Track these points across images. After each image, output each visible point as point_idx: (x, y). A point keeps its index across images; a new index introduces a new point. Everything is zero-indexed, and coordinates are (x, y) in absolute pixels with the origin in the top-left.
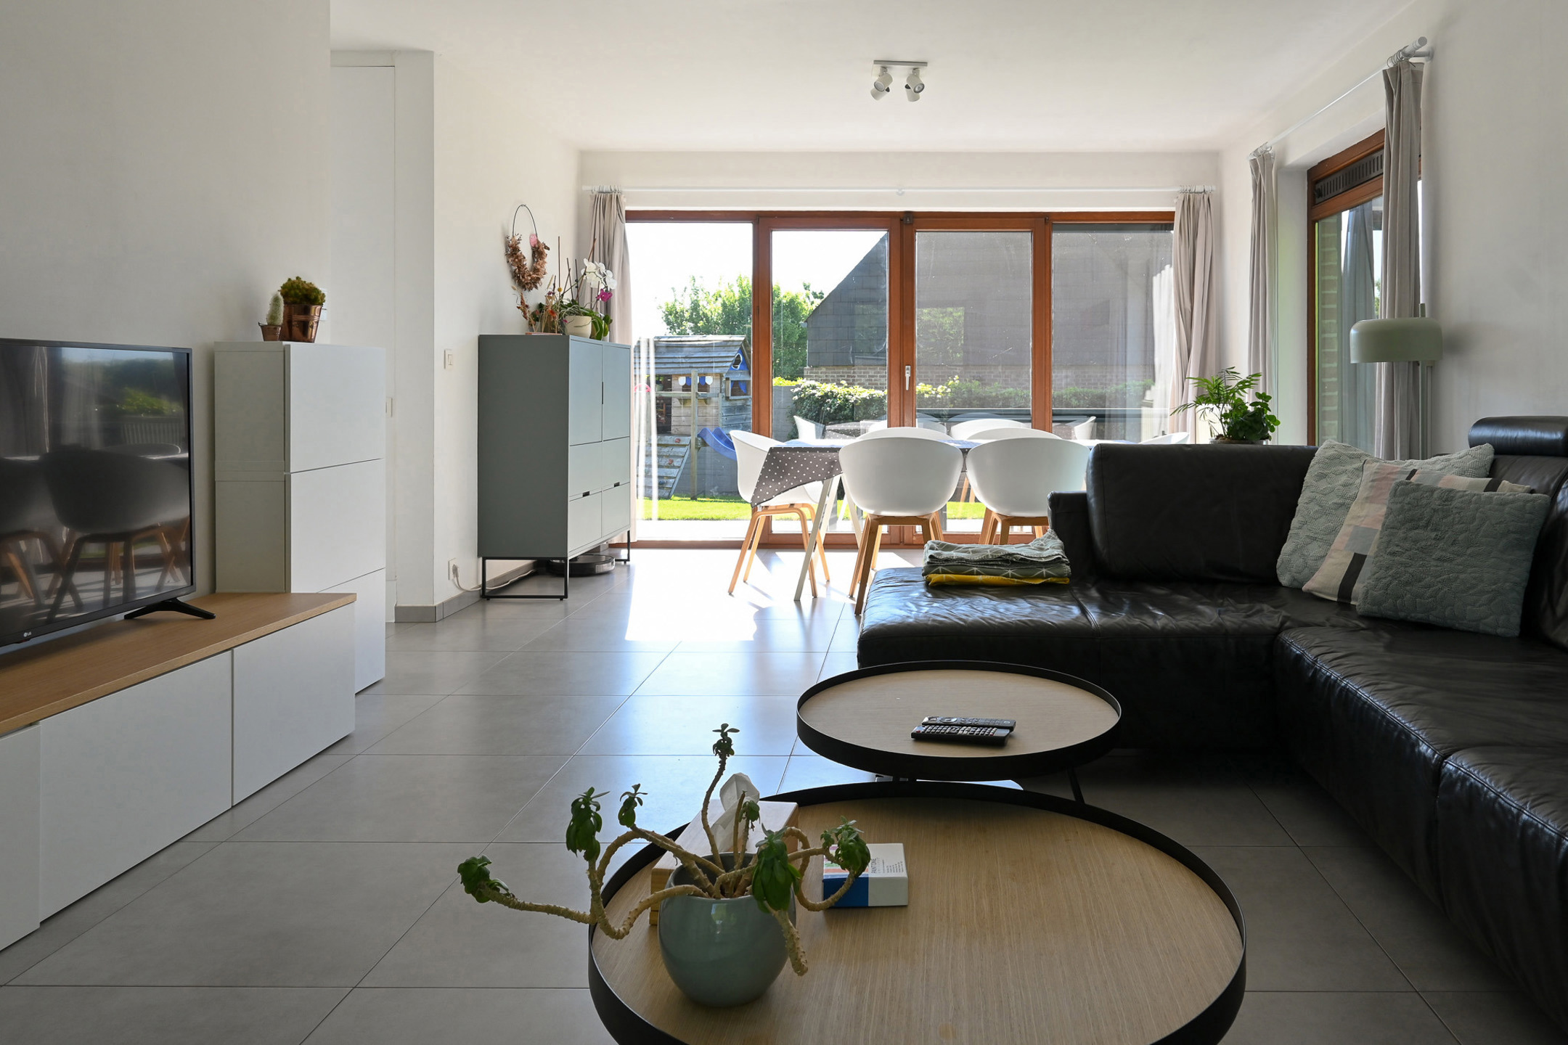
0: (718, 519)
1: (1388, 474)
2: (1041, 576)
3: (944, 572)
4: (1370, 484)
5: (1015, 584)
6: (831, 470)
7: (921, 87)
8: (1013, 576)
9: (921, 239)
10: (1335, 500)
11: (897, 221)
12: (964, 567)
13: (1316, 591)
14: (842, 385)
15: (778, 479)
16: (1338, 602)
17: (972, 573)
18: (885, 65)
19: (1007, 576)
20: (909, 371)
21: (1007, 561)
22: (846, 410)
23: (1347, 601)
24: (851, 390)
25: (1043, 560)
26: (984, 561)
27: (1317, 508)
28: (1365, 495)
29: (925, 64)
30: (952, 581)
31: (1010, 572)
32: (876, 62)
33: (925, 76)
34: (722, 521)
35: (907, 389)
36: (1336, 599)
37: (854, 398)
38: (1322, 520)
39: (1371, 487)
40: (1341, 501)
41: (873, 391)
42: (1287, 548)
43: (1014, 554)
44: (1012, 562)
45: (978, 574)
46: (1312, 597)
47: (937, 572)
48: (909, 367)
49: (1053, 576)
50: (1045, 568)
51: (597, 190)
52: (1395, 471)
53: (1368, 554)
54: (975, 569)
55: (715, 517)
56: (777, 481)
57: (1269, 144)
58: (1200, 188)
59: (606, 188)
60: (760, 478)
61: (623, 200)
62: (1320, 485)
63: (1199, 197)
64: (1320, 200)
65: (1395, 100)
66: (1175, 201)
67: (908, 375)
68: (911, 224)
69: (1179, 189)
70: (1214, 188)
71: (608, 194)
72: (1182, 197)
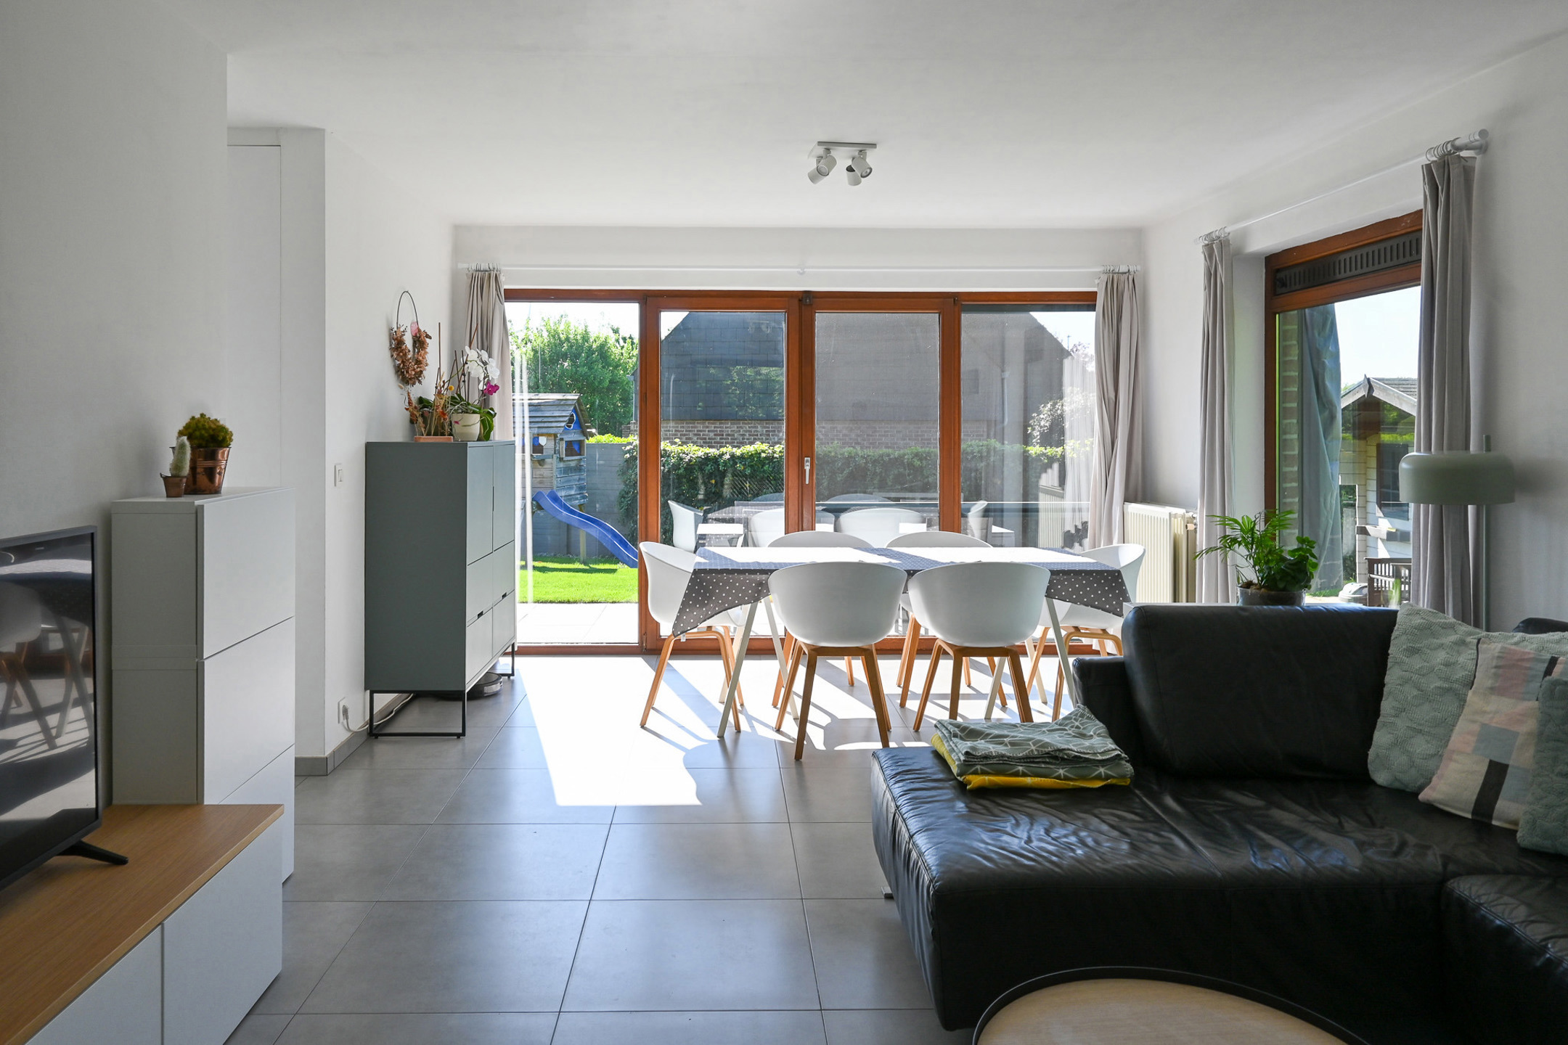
0: (575, 602)
1: (1519, 660)
2: (1099, 777)
3: (984, 773)
4: (1493, 670)
5: (1070, 787)
6: (759, 592)
7: (869, 171)
8: (1066, 778)
9: (822, 320)
10: (1439, 684)
11: (796, 302)
12: (1007, 767)
13: (1440, 803)
14: (677, 443)
15: (702, 605)
16: (1472, 820)
17: (1017, 774)
18: (828, 146)
19: (1058, 778)
20: (809, 464)
21: (1056, 758)
22: (680, 469)
23: (1486, 821)
25: (1100, 757)
26: (1030, 758)
27: (1415, 692)
28: (1489, 683)
29: (873, 145)
30: (996, 784)
31: (1061, 772)
32: (820, 143)
33: (872, 158)
34: (578, 605)
35: (807, 483)
36: (1469, 816)
37: (689, 457)
38: (1426, 707)
39: (1495, 674)
40: (1446, 685)
41: (708, 450)
42: (1381, 737)
43: (1064, 749)
44: (1063, 759)
45: (1024, 775)
46: (1432, 810)
47: (975, 773)
48: (809, 459)
49: (1113, 777)
50: (1103, 766)
51: (474, 268)
52: (1526, 657)
53: (1511, 763)
54: (1020, 768)
55: (571, 600)
56: (701, 607)
57: (1227, 230)
58: (1123, 269)
59: (484, 266)
60: (683, 603)
61: (502, 279)
62: (1417, 663)
63: (1123, 278)
64: (1284, 290)
65: (1442, 198)
66: (1097, 281)
67: (807, 468)
68: (811, 305)
69: (1101, 269)
70: (1139, 268)
71: (487, 273)
72: (1104, 278)
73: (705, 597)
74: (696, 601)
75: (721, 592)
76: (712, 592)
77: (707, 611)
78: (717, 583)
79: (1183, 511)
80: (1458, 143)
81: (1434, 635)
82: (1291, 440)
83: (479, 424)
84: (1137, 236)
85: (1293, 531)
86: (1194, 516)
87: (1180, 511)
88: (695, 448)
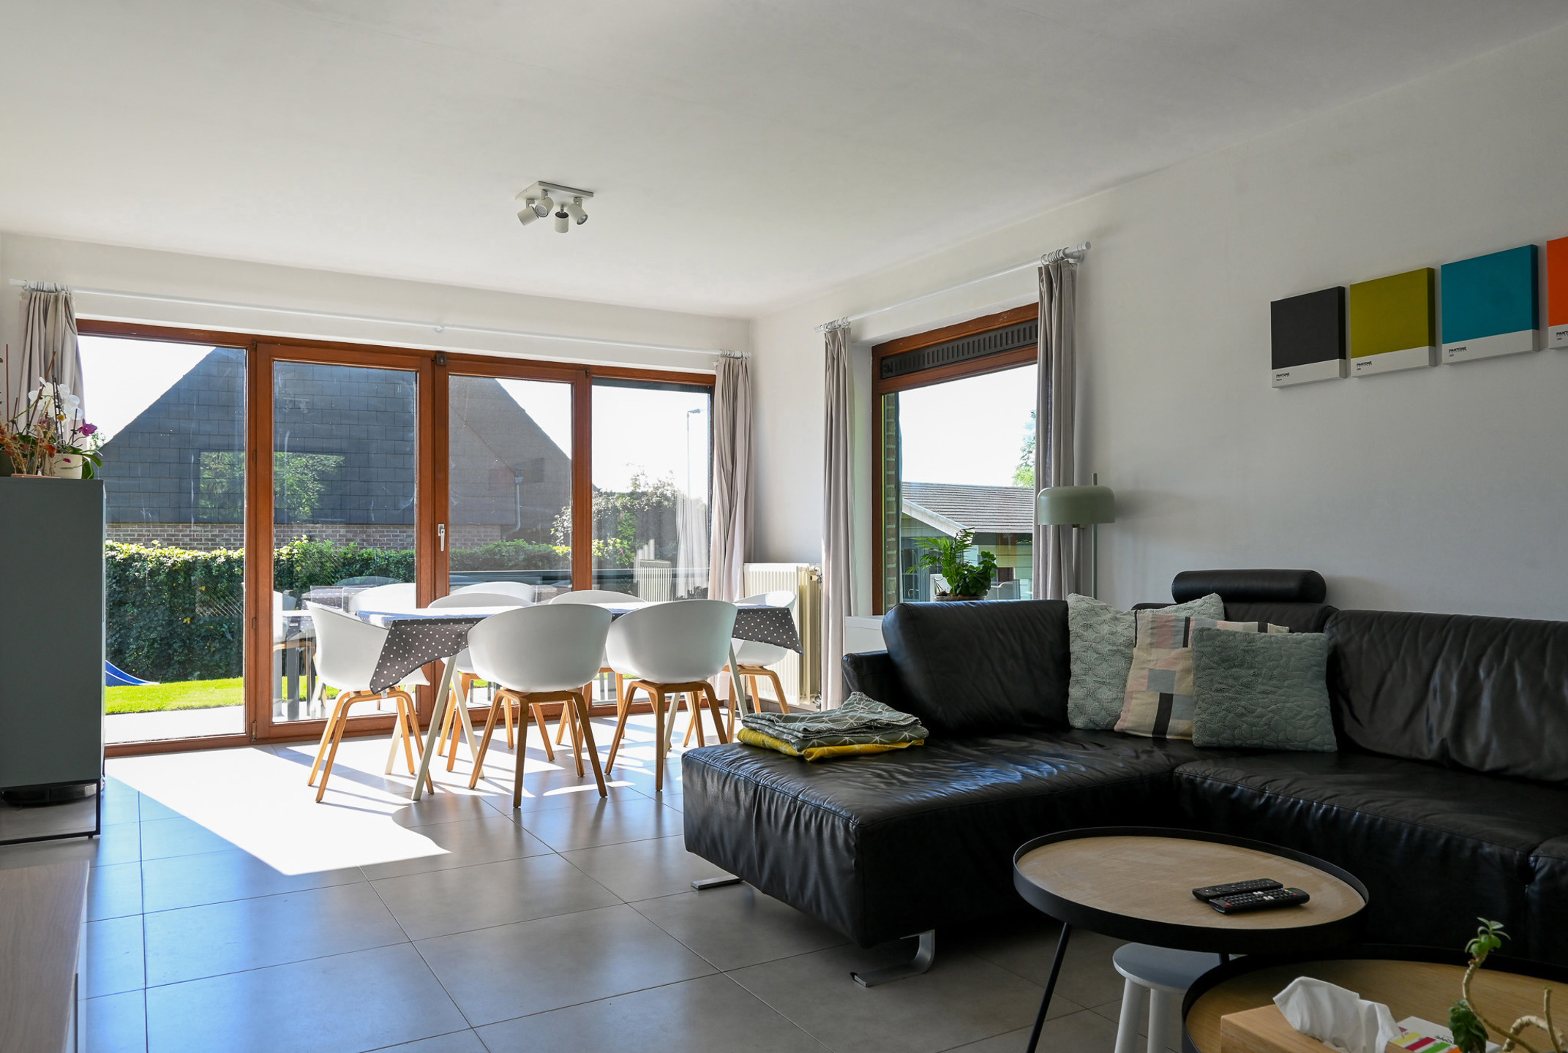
1: (1166, 622)
2: (905, 740)
3: (820, 745)
4: (1150, 631)
5: (887, 750)
7: (584, 217)
8: (881, 743)
9: (456, 383)
10: (1110, 647)
11: (428, 362)
12: (838, 738)
13: (1131, 730)
14: (154, 545)
15: (404, 659)
16: (1153, 738)
17: (844, 744)
18: (547, 186)
19: (876, 742)
20: (443, 530)
21: (870, 727)
22: (160, 574)
23: (1162, 736)
24: (166, 551)
25: (903, 723)
26: (852, 729)
27: (1096, 656)
28: (1148, 640)
29: (590, 194)
30: (834, 753)
31: (877, 738)
32: (541, 183)
35: (442, 550)
36: (1151, 736)
37: (171, 561)
38: (1105, 665)
39: (1152, 634)
40: (1115, 648)
41: (196, 553)
42: (1075, 692)
43: (876, 720)
44: (876, 728)
45: (851, 743)
46: (1124, 735)
47: (813, 746)
48: (444, 525)
49: (914, 739)
50: (906, 731)
52: (1170, 619)
53: (1174, 693)
54: (847, 738)
56: (403, 661)
57: (849, 320)
58: (738, 354)
59: (48, 286)
60: (382, 657)
61: (74, 304)
62: (1089, 634)
63: (738, 362)
64: (890, 374)
65: (1056, 293)
66: (715, 364)
67: (442, 535)
68: (445, 366)
69: (719, 353)
70: (750, 354)
71: (53, 295)
72: (723, 360)
73: (405, 651)
74: (397, 655)
75: (421, 645)
76: (412, 646)
77: (408, 664)
78: (417, 635)
79: (808, 565)
80: (1067, 251)
81: (1097, 614)
82: (891, 502)
83: (81, 467)
84: (745, 325)
85: (892, 578)
86: (816, 568)
87: (805, 565)
88: (178, 551)
